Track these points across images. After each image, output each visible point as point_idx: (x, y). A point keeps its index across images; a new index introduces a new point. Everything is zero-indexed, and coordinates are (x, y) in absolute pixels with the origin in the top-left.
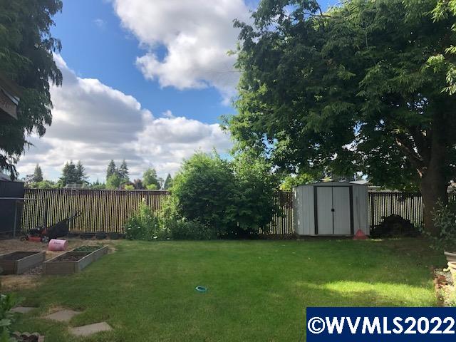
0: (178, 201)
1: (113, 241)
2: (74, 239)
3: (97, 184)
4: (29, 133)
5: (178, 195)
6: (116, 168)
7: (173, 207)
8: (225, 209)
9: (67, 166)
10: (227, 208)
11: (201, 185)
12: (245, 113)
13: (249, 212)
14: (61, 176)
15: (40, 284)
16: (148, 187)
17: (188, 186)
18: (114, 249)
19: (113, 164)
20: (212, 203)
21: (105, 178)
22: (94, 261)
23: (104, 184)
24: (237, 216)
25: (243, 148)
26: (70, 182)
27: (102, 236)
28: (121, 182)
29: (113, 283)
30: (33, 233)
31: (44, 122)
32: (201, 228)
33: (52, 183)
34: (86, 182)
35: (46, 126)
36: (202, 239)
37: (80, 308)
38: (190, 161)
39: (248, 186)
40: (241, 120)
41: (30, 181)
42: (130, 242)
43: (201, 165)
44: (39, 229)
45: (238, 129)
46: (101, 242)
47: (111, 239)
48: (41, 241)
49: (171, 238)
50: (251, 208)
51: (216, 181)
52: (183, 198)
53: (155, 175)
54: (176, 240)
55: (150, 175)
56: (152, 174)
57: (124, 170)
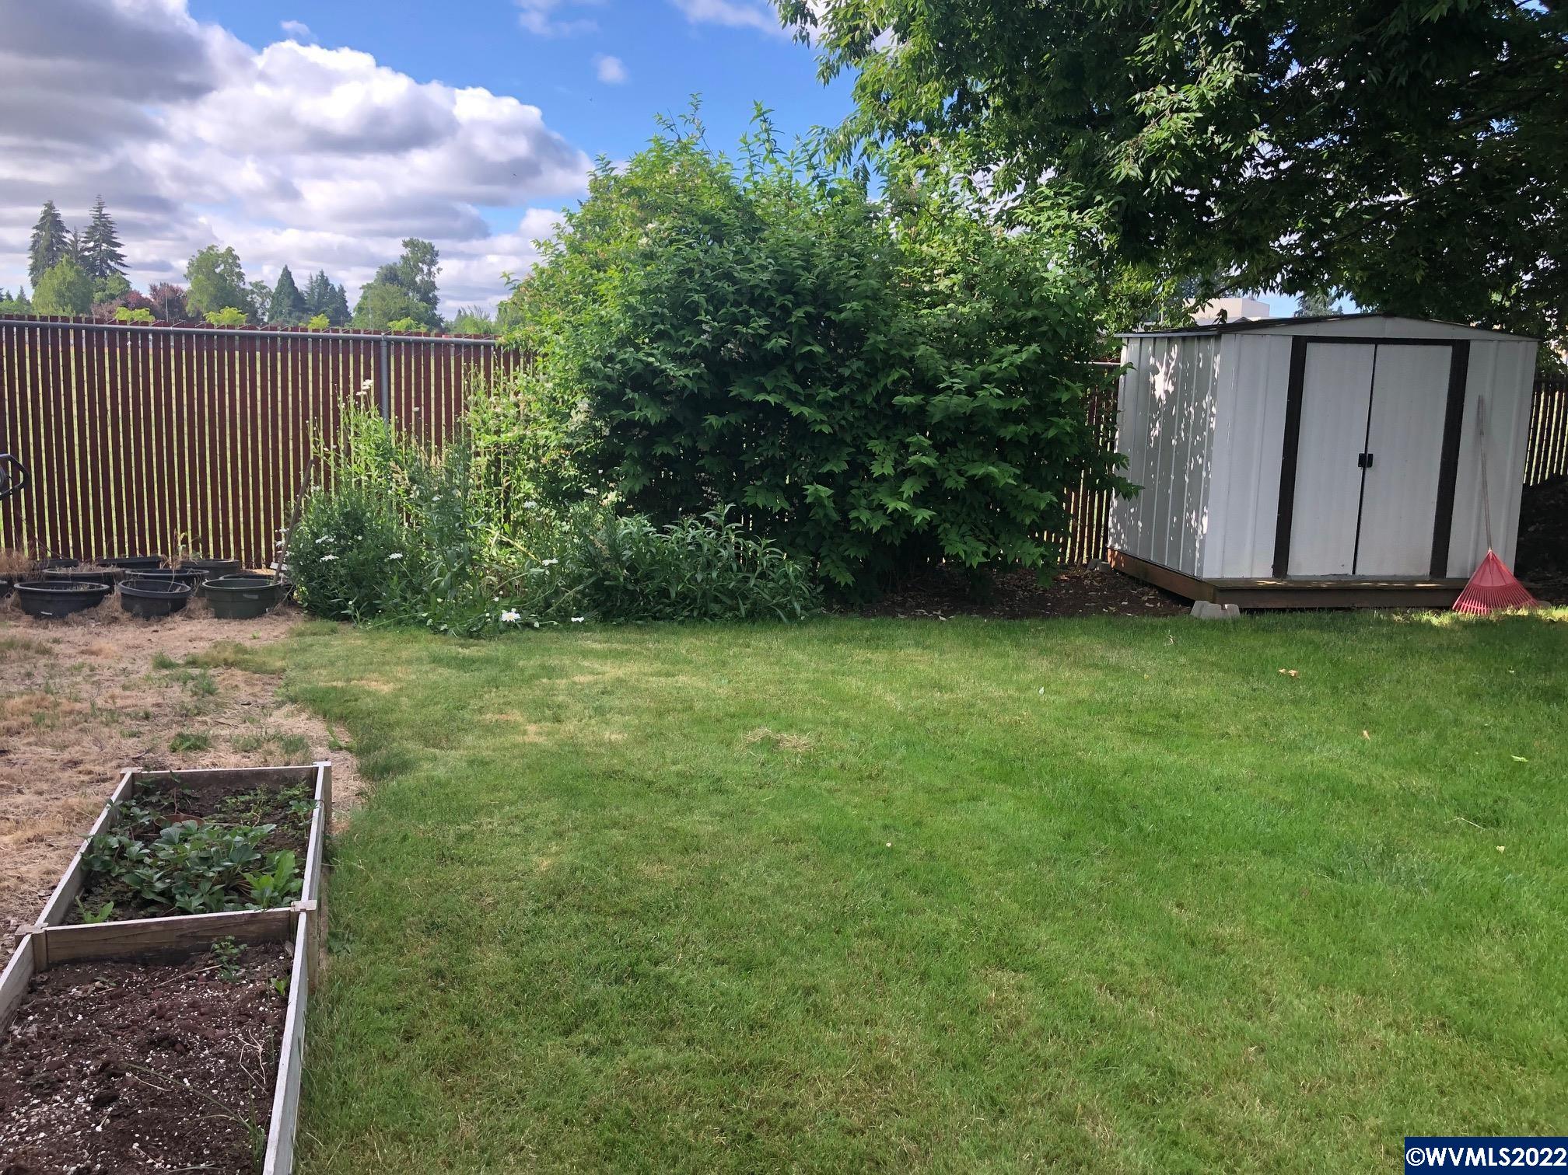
1: (234, 629)
6: (68, 237)
16: (211, 317)
19: (52, 222)
21: (26, 277)
23: (22, 299)
28: (98, 296)
53: (237, 270)
54: (619, 625)
55: (218, 270)
56: (222, 267)
57: (104, 246)
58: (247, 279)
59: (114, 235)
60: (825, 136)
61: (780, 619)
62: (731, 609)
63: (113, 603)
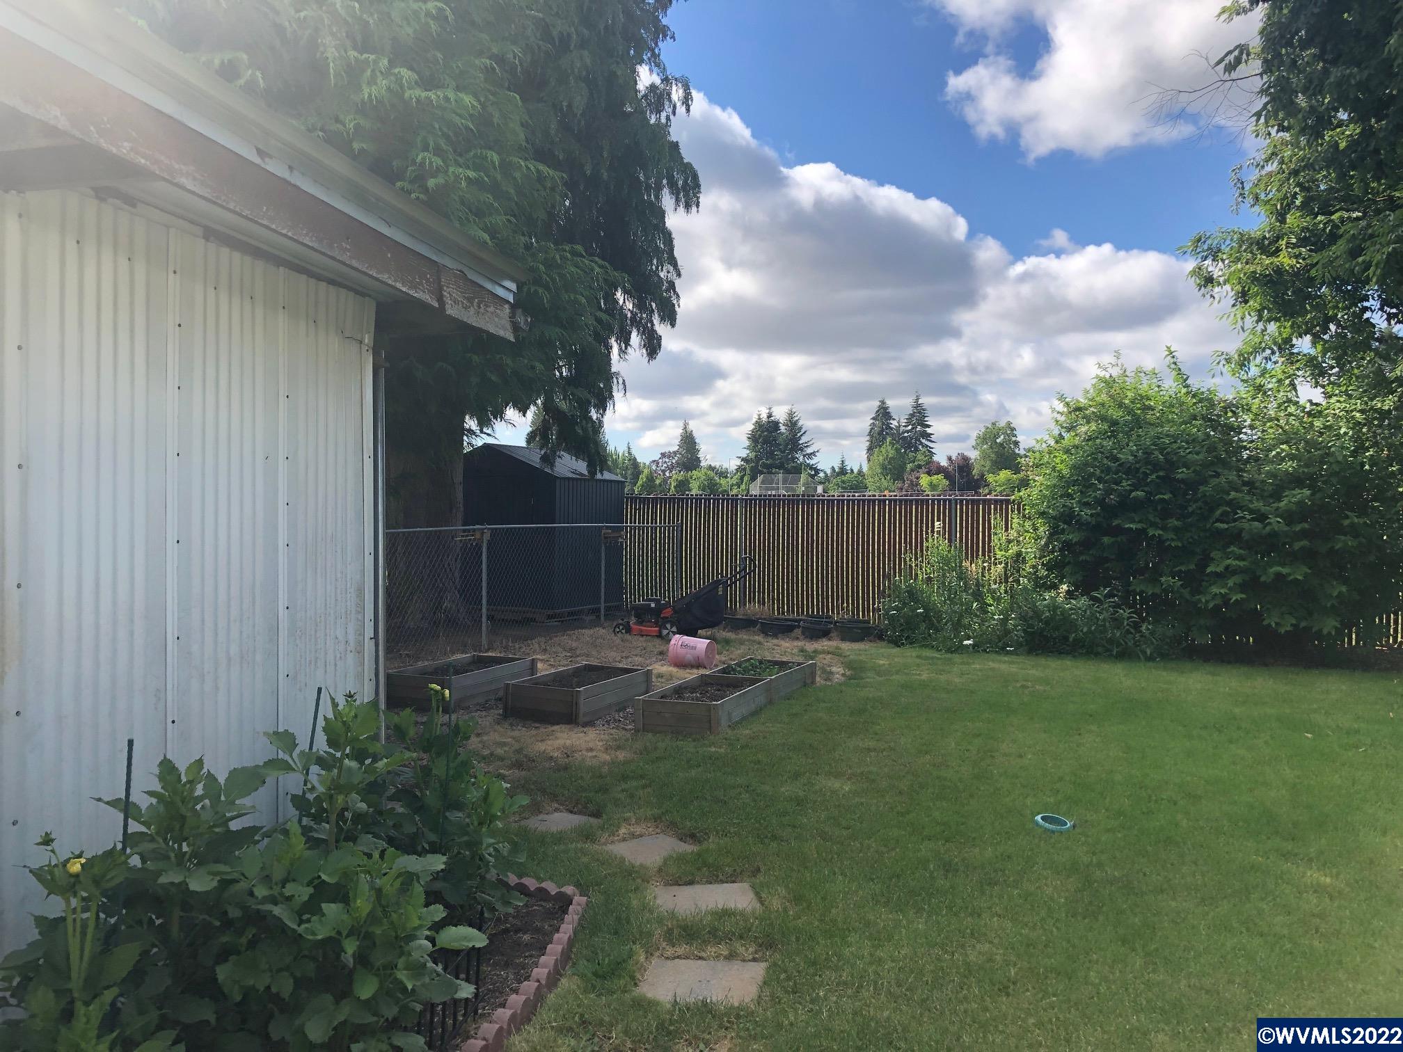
0: (1043, 530)
1: (846, 646)
2: (743, 635)
3: (843, 471)
4: (622, 352)
5: (1042, 514)
6: (894, 424)
7: (1030, 550)
8: (1206, 560)
9: (759, 424)
10: (1214, 554)
11: (1117, 483)
12: (1289, 219)
13: (1298, 573)
14: (744, 453)
15: (621, 755)
16: (990, 478)
17: (1075, 483)
18: (838, 670)
19: (883, 413)
20: (1161, 541)
21: (864, 455)
22: (770, 702)
23: (860, 472)
24: (1252, 584)
25: (1285, 345)
26: (769, 469)
27: (818, 629)
28: (909, 466)
29: (796, 776)
30: (642, 614)
31: (656, 320)
32: (1117, 622)
33: (723, 474)
34: (811, 468)
35: (661, 328)
36: (1124, 654)
37: (693, 836)
38: (1083, 401)
39: (1296, 481)
40: (1266, 246)
41: (671, 469)
42: (896, 650)
43: (1116, 414)
44: (653, 605)
45: (1254, 278)
46: (811, 646)
47: (843, 639)
48: (660, 636)
49: (1019, 645)
50: (1308, 556)
51: (1171, 465)
52: (1060, 521)
53: (1014, 439)
54: (1037, 655)
55: (998, 441)
56: (1002, 437)
57: (919, 428)
58: (1021, 446)
59: (926, 419)
60: (1224, 356)
61: (1139, 658)
62: (1108, 650)
63: (798, 632)
